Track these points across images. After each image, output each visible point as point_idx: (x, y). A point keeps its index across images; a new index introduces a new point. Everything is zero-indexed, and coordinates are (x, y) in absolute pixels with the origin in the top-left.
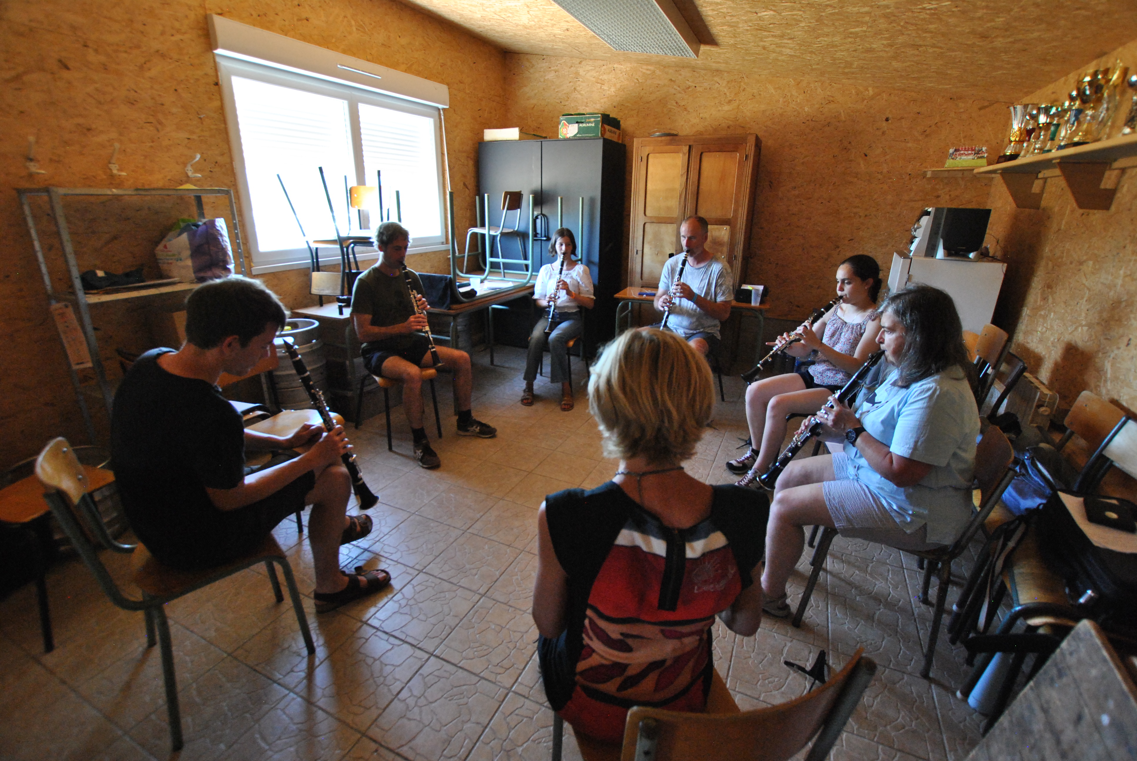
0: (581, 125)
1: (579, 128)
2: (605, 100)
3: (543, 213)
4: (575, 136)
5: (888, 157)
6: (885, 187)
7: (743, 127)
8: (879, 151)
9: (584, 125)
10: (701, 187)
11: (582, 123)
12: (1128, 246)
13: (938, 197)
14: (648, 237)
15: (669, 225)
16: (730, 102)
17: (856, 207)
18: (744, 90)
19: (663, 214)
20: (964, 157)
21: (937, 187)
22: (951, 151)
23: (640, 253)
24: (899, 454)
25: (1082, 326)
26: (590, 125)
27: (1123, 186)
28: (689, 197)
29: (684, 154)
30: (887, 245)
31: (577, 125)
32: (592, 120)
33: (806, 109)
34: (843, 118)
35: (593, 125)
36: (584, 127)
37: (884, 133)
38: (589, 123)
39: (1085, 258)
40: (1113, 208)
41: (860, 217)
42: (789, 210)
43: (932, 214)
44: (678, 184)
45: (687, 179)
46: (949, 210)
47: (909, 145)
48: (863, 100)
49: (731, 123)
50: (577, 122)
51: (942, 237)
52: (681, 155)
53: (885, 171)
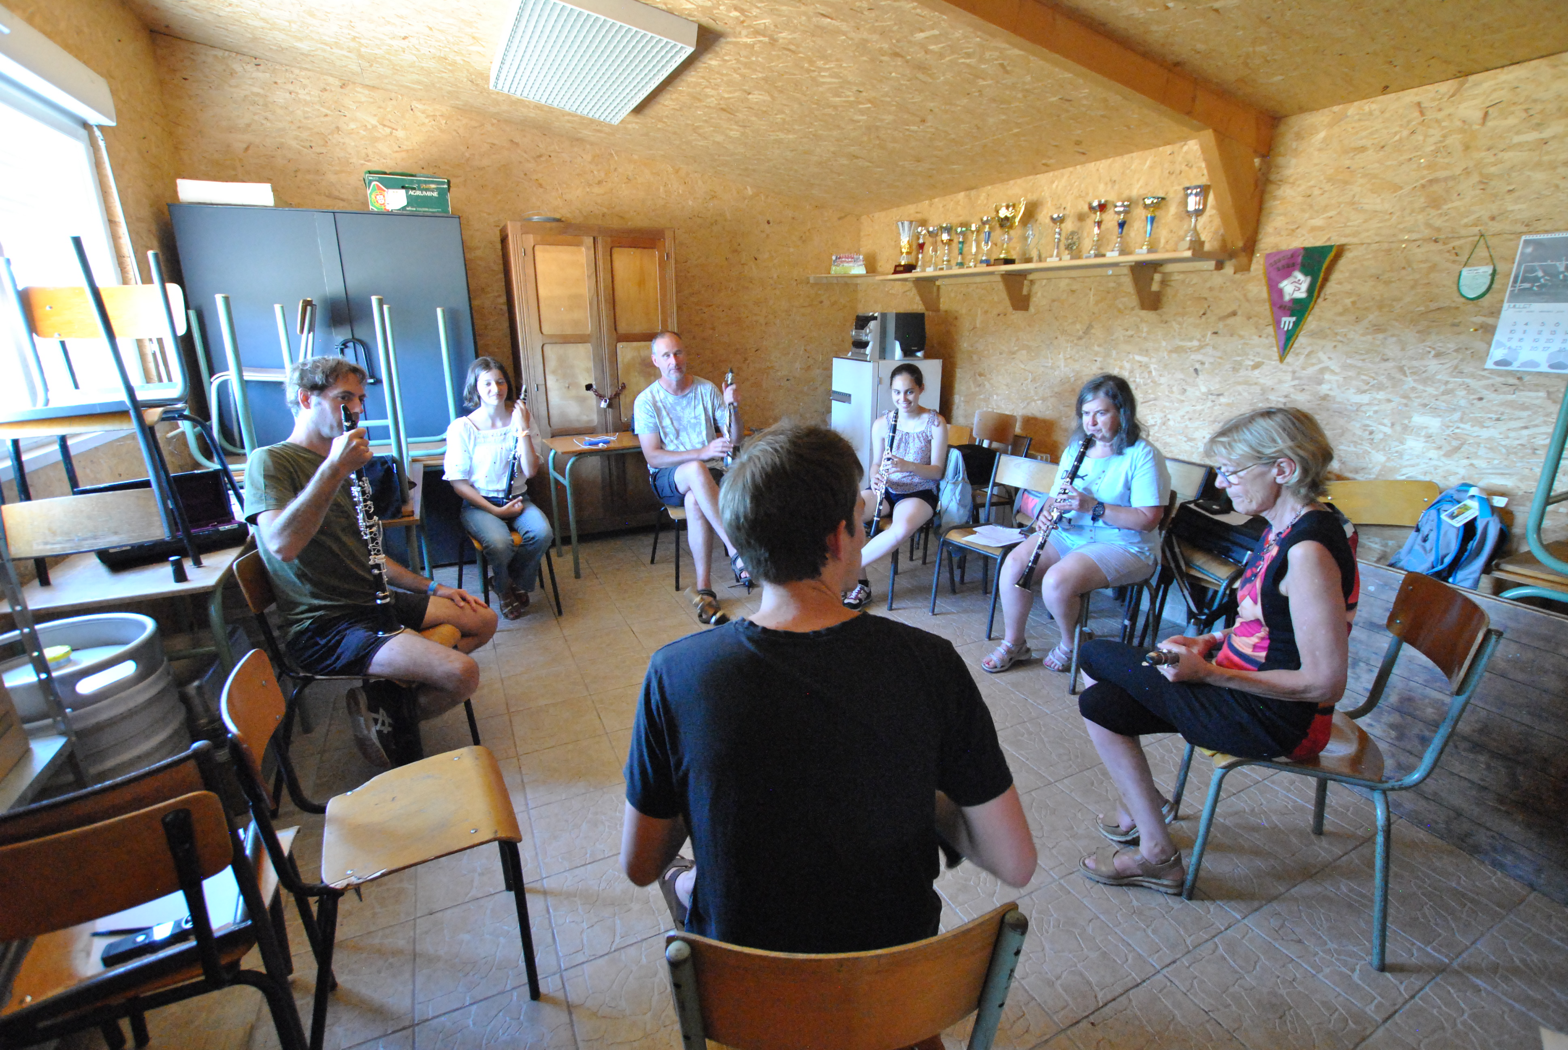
0: (411, 192)
1: (409, 197)
2: (404, 155)
3: (357, 336)
4: (404, 208)
5: (775, 261)
6: (778, 292)
7: (622, 217)
8: (766, 256)
9: (418, 193)
10: (616, 293)
11: (413, 189)
12: (1059, 337)
13: (821, 302)
14: (551, 364)
15: (580, 345)
16: (600, 183)
17: (756, 315)
18: (615, 170)
19: (569, 331)
20: (846, 264)
21: (819, 292)
22: (834, 258)
23: (542, 388)
24: (1153, 505)
25: (1035, 401)
26: (429, 194)
27: (1036, 293)
28: (603, 306)
29: (588, 248)
30: (789, 354)
31: (404, 191)
32: (433, 186)
33: (690, 203)
34: (728, 216)
35: (435, 194)
36: (418, 196)
37: (768, 236)
38: (427, 190)
39: (1016, 348)
40: (1032, 309)
41: (761, 325)
42: (690, 320)
43: (879, 319)
44: (585, 289)
45: (597, 281)
46: (898, 315)
47: (792, 250)
48: (745, 199)
49: (605, 210)
50: (403, 187)
51: (896, 339)
52: (583, 249)
53: (775, 276)
